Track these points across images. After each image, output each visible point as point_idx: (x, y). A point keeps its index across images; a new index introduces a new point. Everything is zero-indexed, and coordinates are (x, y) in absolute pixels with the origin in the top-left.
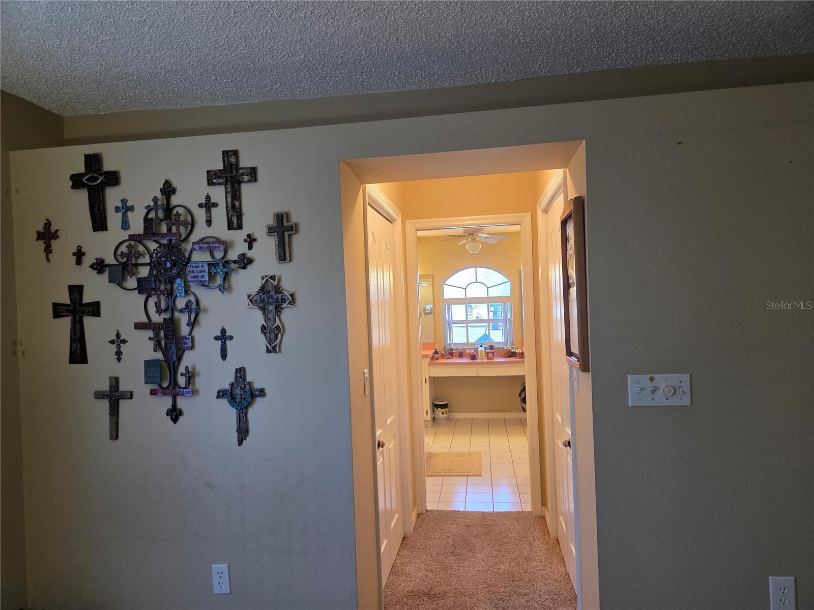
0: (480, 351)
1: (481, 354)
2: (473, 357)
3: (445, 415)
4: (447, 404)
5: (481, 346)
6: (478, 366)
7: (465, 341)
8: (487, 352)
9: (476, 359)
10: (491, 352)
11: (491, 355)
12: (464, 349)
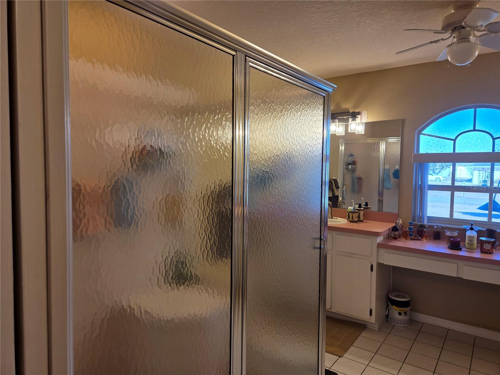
0: (470, 237)
1: (470, 240)
2: (455, 245)
3: (402, 317)
4: (409, 301)
5: (472, 229)
6: (461, 263)
7: (447, 216)
8: (482, 241)
9: (460, 249)
10: (488, 242)
11: (488, 247)
12: (443, 228)
